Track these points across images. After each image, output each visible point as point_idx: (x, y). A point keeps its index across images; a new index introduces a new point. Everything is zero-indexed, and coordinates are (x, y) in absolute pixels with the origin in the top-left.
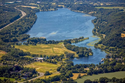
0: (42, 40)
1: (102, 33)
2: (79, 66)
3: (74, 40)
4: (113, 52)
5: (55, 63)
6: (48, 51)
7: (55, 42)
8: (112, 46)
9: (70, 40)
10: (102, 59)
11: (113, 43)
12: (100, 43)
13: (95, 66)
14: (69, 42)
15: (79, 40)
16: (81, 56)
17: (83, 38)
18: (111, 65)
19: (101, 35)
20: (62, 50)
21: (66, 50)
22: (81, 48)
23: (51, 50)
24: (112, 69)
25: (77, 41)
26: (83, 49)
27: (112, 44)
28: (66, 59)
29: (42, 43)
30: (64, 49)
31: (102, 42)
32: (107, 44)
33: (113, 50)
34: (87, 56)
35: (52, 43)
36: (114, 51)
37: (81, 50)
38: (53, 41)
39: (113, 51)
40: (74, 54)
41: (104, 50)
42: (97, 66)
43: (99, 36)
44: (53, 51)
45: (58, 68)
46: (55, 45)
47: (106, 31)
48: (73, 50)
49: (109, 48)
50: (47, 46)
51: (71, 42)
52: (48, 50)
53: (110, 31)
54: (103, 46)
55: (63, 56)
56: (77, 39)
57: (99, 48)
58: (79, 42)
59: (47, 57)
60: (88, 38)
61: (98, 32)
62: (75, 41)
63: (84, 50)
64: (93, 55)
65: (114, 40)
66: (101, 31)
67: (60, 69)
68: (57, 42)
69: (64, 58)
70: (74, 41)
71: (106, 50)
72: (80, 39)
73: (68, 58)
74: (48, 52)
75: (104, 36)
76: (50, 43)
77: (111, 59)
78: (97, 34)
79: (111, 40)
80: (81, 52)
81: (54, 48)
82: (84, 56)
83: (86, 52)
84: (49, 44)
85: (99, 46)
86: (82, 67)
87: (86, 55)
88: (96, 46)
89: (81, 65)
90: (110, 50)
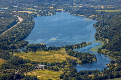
0: (41, 46)
1: (105, 37)
2: (83, 72)
3: (76, 45)
4: (118, 57)
5: (57, 70)
6: (49, 58)
7: (55, 48)
8: (116, 51)
9: (72, 45)
10: (107, 65)
11: (117, 47)
12: (104, 48)
13: (100, 72)
14: (71, 47)
15: (81, 46)
16: (85, 62)
17: (85, 43)
18: (116, 70)
19: (105, 40)
20: (63, 56)
21: (68, 56)
22: (84, 54)
23: (52, 56)
24: (118, 75)
25: (79, 46)
26: (86, 54)
27: (117, 49)
28: (68, 65)
29: (42, 49)
30: (66, 56)
31: (105, 47)
32: (111, 49)
33: (117, 55)
34: (91, 61)
35: (53, 49)
36: (119, 56)
37: (84, 56)
38: (54, 47)
40: (77, 61)
41: (108, 55)
42: (102, 71)
43: (102, 41)
44: (55, 58)
45: (61, 75)
46: (56, 52)
47: (109, 36)
48: (75, 56)
49: (114, 53)
50: (47, 53)
51: (73, 48)
52: (49, 57)
53: (113, 35)
54: (107, 51)
55: (65, 63)
56: (78, 45)
57: (103, 53)
58: (81, 47)
59: (49, 64)
60: (91, 43)
61: (101, 36)
63: (87, 55)
64: (96, 61)
65: (119, 44)
66: (103, 35)
67: (63, 76)
68: (58, 49)
69: (67, 65)
70: (76, 47)
71: (111, 55)
72: (82, 44)
73: (71, 64)
74: (49, 59)
75: (107, 40)
76: (51, 50)
77: (116, 64)
78: (99, 38)
79: (115, 44)
80: (84, 58)
81: (56, 55)
82: (88, 62)
83: (90, 58)
84: (49, 51)
85: (103, 51)
86: (86, 74)
87: (89, 61)
88: (100, 51)
89: (86, 71)
90: (114, 55)
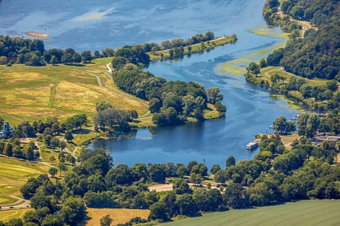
0: (23, 46)
1: (300, 15)
2: (128, 172)
3: (166, 46)
4: (319, 103)
6: (29, 98)
7: (73, 58)
8: (319, 77)
9: (148, 48)
10: (256, 137)
11: (323, 62)
12: (275, 60)
14: (141, 56)
15: (190, 49)
17: (210, 37)
19: (295, 27)
20: (92, 93)
21: (110, 93)
22: (175, 87)
25: (177, 51)
26: (183, 89)
27: (323, 68)
29: (18, 60)
30: (105, 90)
31: (282, 57)
32: (302, 66)
33: (316, 93)
34: (195, 120)
35: (63, 58)
36: (322, 99)
37: (169, 96)
38: (71, 51)
39: (316, 100)
40: (135, 115)
41: (282, 93)
43: (286, 30)
44: (53, 100)
45: (29, 181)
46: (74, 71)
47: (318, 9)
48: (140, 93)
49: (304, 86)
50: (33, 75)
51: (152, 57)
52: (29, 93)
57: (263, 82)
58: (189, 55)
60: (234, 40)
61: (285, 10)
62: (171, 53)
63: (184, 93)
64: (223, 117)
65: (332, 49)
67: (35, 188)
69: (87, 132)
70: (166, 53)
71: (292, 92)
72: (195, 41)
74: (29, 102)
75: (306, 25)
76: (54, 63)
78: (278, 18)
79: (317, 48)
80: (170, 105)
81: (65, 85)
82: (182, 123)
83: (192, 106)
84: (49, 66)
85: (267, 74)
86: (142, 179)
87: (189, 119)
88: (254, 76)
89: (142, 168)
90: (307, 96)
